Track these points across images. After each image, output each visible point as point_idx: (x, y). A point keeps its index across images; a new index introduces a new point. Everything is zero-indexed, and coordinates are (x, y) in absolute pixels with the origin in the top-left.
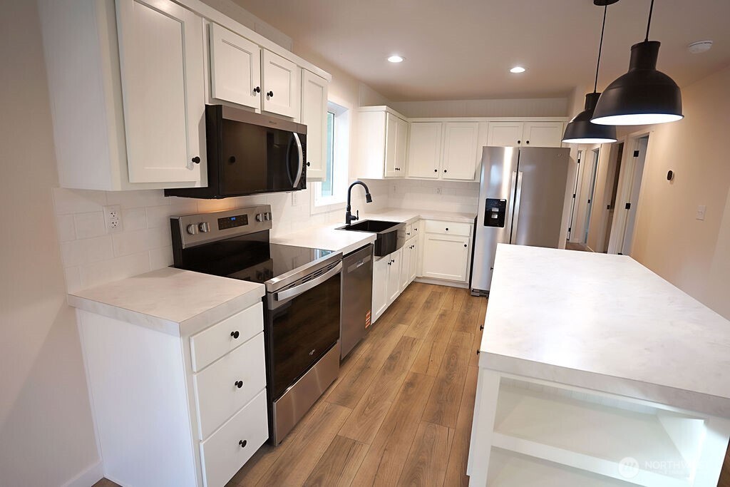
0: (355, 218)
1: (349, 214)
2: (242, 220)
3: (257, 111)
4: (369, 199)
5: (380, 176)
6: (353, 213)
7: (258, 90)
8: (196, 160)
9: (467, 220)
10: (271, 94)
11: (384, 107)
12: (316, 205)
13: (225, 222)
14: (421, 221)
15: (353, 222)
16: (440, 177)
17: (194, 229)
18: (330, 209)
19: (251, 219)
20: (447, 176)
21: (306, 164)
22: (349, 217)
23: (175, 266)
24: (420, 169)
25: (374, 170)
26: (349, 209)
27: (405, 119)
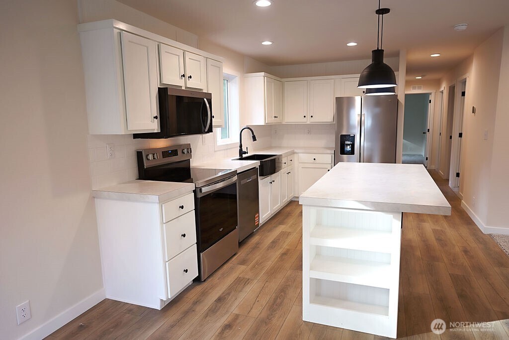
0: (245, 153)
1: (241, 150)
2: (174, 153)
3: (183, 88)
4: (254, 139)
5: (262, 123)
6: (244, 149)
7: (184, 76)
8: (156, 117)
9: (329, 151)
10: (191, 77)
11: (263, 74)
12: (218, 144)
13: (166, 153)
14: (295, 155)
15: (244, 156)
16: (309, 121)
17: (151, 157)
18: (228, 148)
19: (179, 152)
20: (312, 120)
21: (212, 117)
22: (241, 152)
23: (139, 179)
24: (294, 116)
25: (259, 119)
26: (241, 146)
27: (279, 79)
